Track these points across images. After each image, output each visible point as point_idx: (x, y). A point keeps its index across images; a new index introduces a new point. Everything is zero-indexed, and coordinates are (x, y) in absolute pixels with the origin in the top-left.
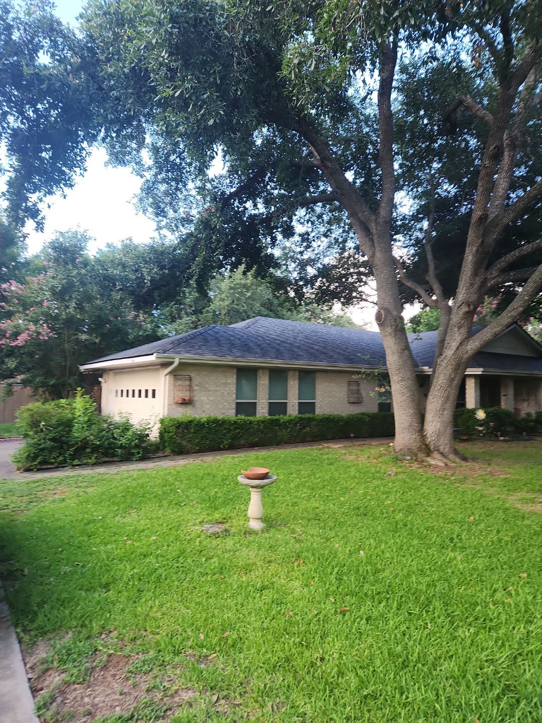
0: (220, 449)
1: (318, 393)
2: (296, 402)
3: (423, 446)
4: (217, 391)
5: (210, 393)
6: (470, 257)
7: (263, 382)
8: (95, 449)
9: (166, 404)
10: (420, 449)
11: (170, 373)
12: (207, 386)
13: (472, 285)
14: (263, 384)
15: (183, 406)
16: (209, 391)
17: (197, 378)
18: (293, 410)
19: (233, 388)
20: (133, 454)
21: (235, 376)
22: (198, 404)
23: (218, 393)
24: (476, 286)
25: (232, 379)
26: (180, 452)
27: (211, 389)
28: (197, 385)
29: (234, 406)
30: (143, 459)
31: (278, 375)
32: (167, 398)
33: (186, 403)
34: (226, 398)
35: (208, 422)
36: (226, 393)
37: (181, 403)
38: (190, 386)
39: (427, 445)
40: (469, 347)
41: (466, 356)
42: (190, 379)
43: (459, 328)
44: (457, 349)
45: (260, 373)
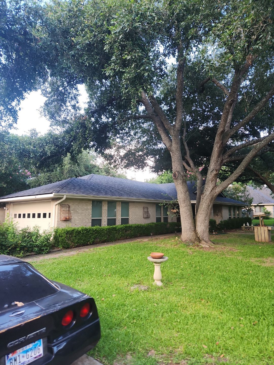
0: (87, 245)
1: (130, 213)
2: (120, 218)
3: (197, 238)
4: (82, 213)
5: (79, 214)
6: (217, 149)
7: (105, 208)
8: (22, 248)
9: (56, 221)
10: (195, 239)
11: (59, 204)
12: (77, 210)
13: (217, 161)
14: (105, 209)
15: (65, 222)
16: (79, 213)
17: (73, 206)
18: (118, 223)
19: (90, 211)
20: (43, 250)
21: (91, 205)
22: (72, 220)
23: (83, 214)
24: (219, 162)
25: (90, 207)
26: (67, 247)
27: (79, 212)
28: (72, 210)
29: (91, 221)
30: (49, 253)
31: (112, 204)
32: (56, 218)
33: (67, 220)
34: (87, 217)
35: (82, 230)
36: (87, 214)
37: (65, 221)
38: (69, 211)
39: (198, 238)
40: (217, 191)
41: (215, 195)
42: (69, 207)
43: (212, 181)
44: (211, 191)
45: (103, 203)
